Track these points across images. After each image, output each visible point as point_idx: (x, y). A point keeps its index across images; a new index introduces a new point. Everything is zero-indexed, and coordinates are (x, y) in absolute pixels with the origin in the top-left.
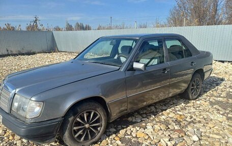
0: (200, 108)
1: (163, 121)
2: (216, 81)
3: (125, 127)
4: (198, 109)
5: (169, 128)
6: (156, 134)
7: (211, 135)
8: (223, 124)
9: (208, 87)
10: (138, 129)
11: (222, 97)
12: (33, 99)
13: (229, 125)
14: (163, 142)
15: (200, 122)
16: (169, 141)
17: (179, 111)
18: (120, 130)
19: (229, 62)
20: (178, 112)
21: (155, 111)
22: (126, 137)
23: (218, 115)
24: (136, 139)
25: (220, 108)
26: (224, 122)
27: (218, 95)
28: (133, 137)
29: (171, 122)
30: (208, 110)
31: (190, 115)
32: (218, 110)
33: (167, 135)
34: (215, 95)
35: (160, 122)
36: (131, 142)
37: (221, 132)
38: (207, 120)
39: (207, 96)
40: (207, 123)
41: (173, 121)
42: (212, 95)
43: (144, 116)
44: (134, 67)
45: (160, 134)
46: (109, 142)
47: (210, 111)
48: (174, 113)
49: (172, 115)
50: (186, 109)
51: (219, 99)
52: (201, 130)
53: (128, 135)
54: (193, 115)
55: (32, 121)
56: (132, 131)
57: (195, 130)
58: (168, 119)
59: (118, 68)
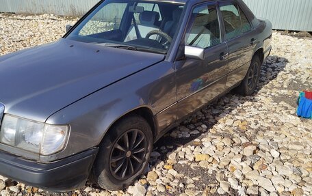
0: (263, 108)
1: (221, 132)
2: (270, 64)
3: (172, 147)
4: (260, 109)
5: (234, 142)
6: (221, 153)
7: (290, 147)
8: (299, 129)
9: (263, 74)
10: (192, 148)
11: (286, 89)
12: (50, 121)
13: (307, 130)
14: (236, 164)
15: (269, 129)
16: (242, 161)
17: (236, 114)
18: (166, 153)
19: (278, 30)
20: (237, 117)
21: (204, 118)
22: (180, 162)
23: (289, 116)
24: (196, 165)
25: (288, 106)
26: (299, 126)
27: (280, 86)
28: (191, 162)
29: (232, 133)
30: (274, 109)
31: (254, 119)
32: (287, 108)
33: (237, 153)
34: (276, 86)
35: (217, 134)
36: (191, 170)
37: (300, 141)
38: (278, 126)
39: (267, 88)
40: (279, 129)
41: (234, 131)
42: (273, 87)
43: (192, 127)
44: (186, 53)
45: (227, 153)
46: (159, 173)
47: (278, 111)
48: (231, 118)
49: (229, 122)
50: (244, 110)
51: (283, 91)
52: (275, 140)
53: (182, 159)
54: (258, 120)
55: (53, 159)
56: (185, 153)
57: (269, 141)
58: (227, 128)
59: (163, 56)
